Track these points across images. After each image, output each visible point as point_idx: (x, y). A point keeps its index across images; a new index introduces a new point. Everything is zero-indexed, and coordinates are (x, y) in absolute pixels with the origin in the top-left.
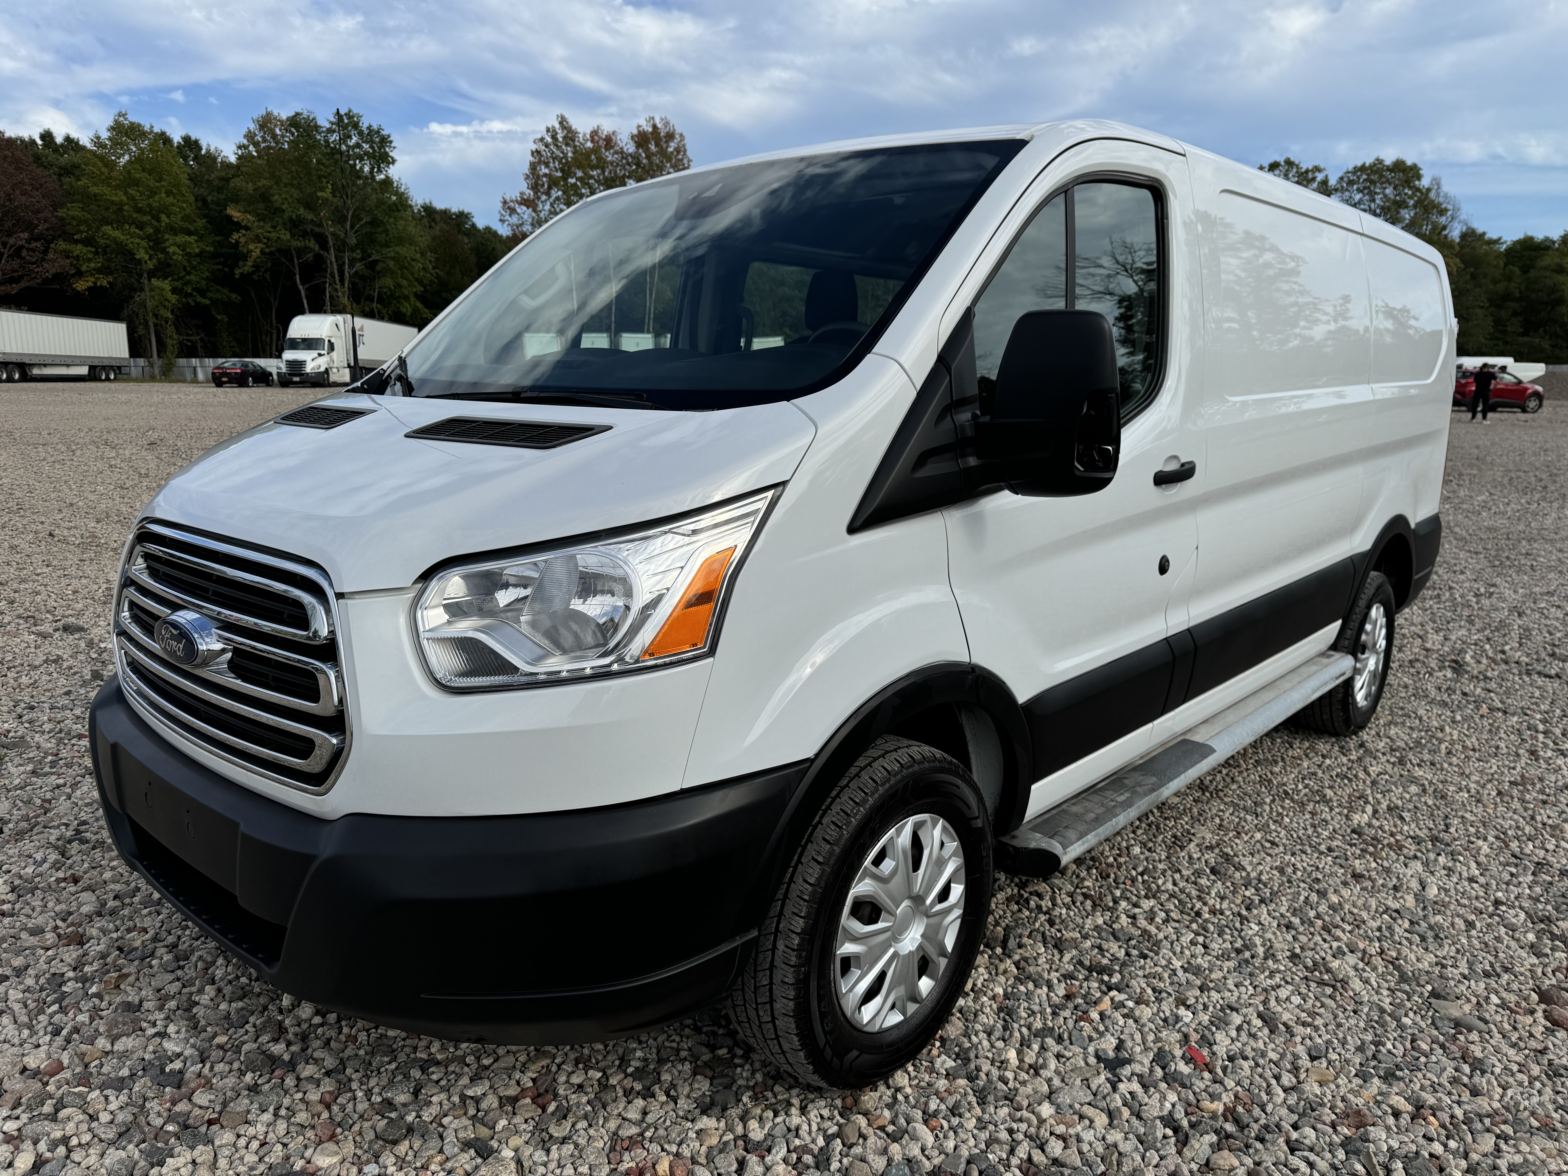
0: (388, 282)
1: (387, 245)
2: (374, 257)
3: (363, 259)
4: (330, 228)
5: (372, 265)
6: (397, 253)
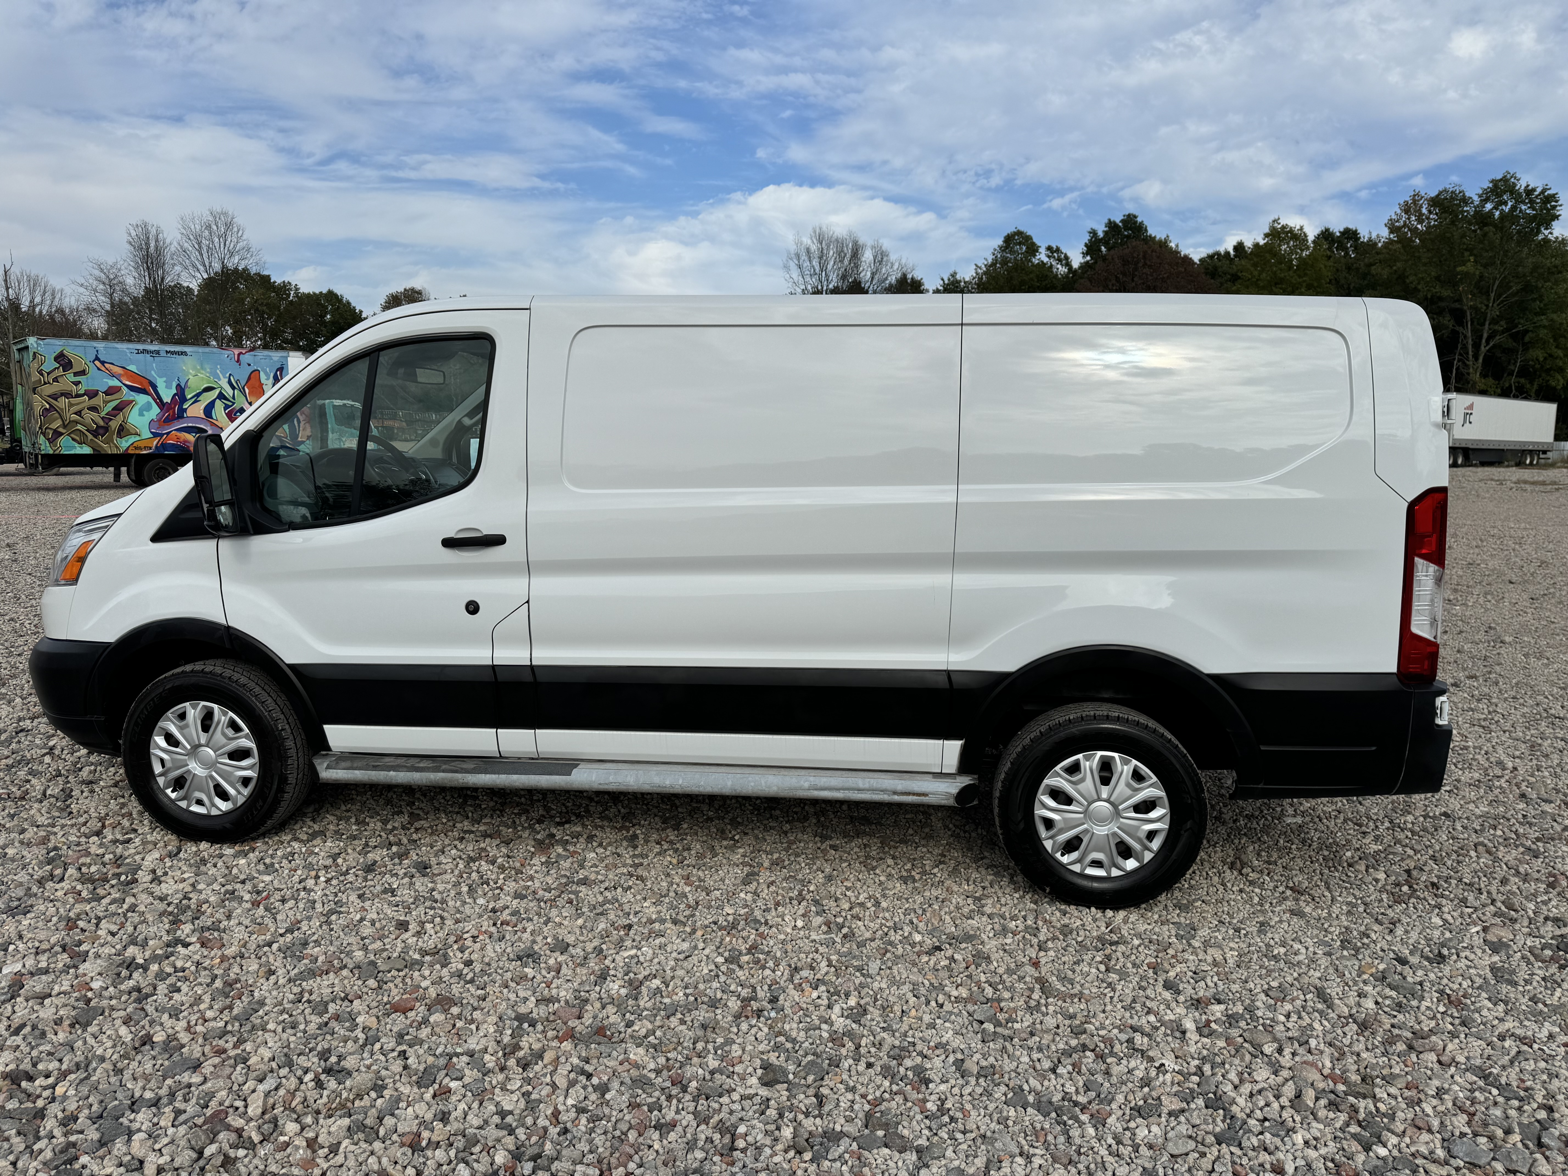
0: (1538, 354)
1: (1542, 312)
2: (1520, 328)
3: (1507, 330)
4: (1469, 302)
5: (1518, 337)
6: (1552, 320)
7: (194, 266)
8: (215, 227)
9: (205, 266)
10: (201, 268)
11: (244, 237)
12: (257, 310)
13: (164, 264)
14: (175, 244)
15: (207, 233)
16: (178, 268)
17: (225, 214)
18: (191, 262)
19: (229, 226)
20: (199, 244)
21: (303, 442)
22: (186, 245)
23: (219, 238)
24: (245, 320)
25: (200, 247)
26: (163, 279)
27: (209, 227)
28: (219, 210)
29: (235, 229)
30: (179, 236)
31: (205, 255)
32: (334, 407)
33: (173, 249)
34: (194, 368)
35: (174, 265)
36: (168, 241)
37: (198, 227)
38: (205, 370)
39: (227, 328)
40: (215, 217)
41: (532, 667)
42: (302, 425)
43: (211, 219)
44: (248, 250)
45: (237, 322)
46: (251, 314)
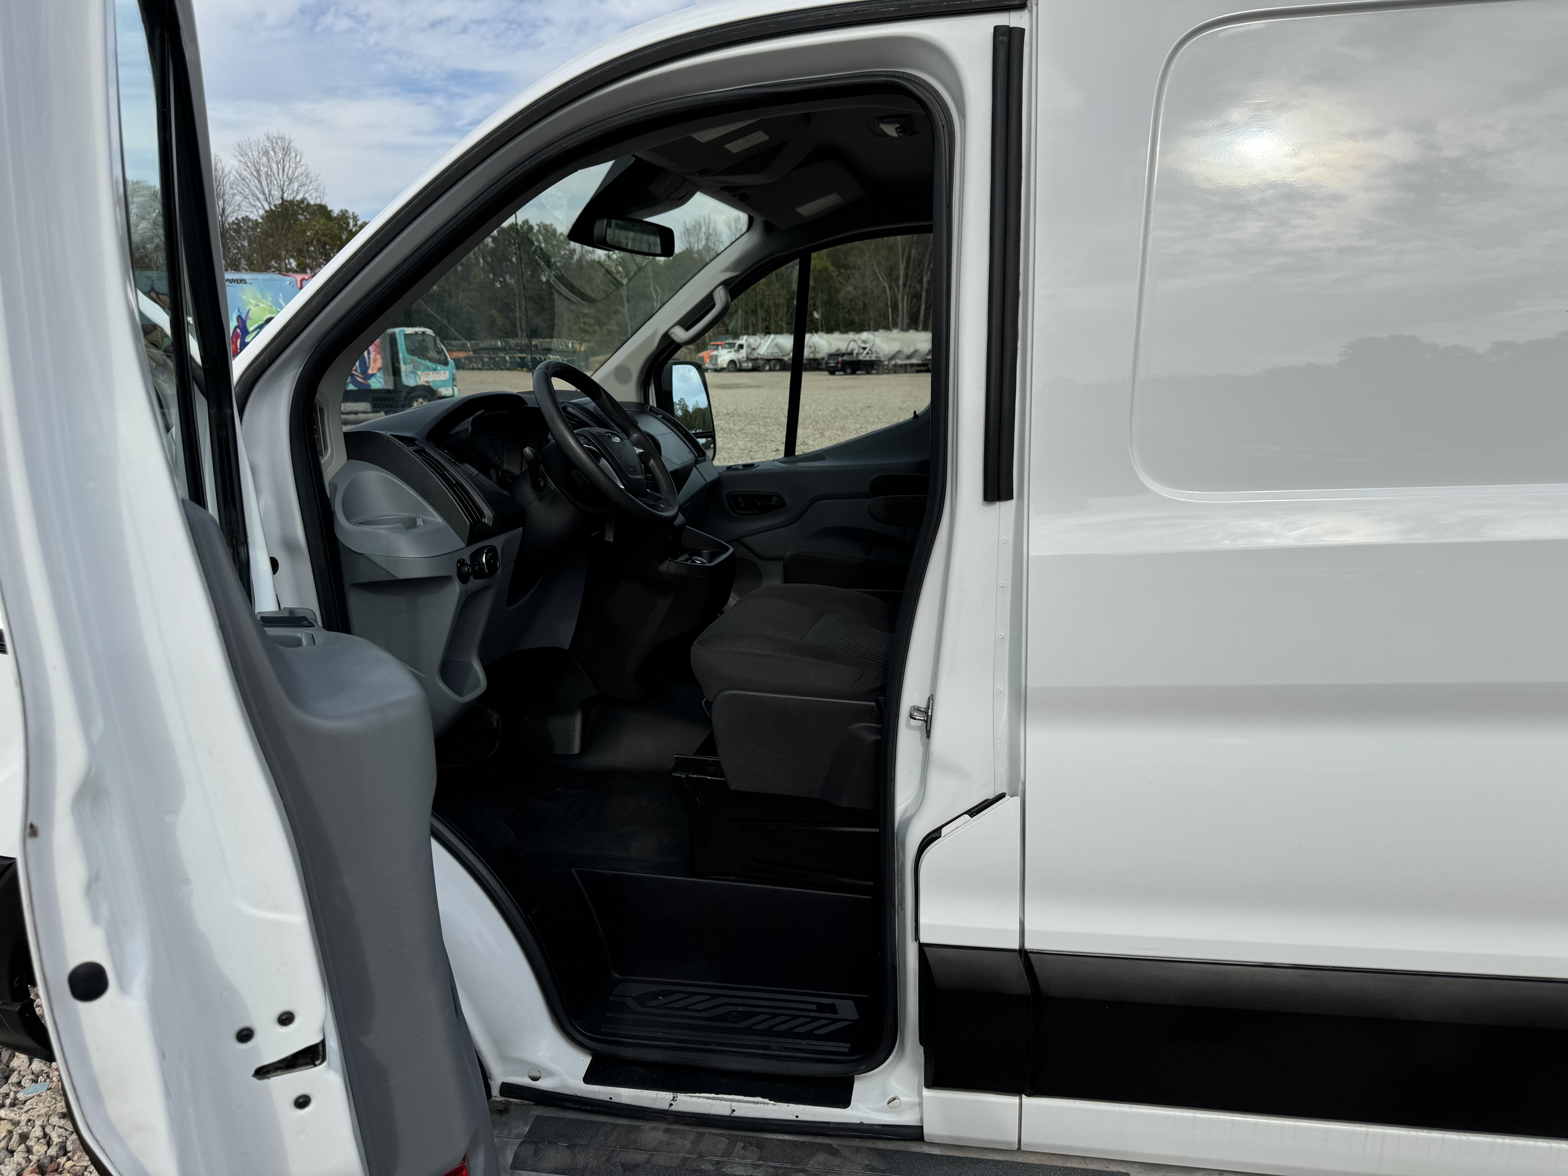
7: (254, 195)
8: (272, 153)
9: (264, 194)
10: (261, 197)
11: (303, 162)
12: (319, 241)
13: (224, 194)
14: (234, 172)
15: (264, 159)
16: (238, 198)
17: (282, 138)
18: (251, 190)
19: (286, 151)
20: (258, 171)
21: (373, 375)
22: (244, 173)
23: (277, 163)
24: (308, 251)
25: (259, 175)
26: (223, 210)
27: (266, 153)
28: (276, 135)
29: (293, 154)
30: (237, 164)
31: (264, 183)
32: (406, 336)
33: (232, 178)
34: (255, 297)
35: (234, 195)
36: (227, 170)
37: (256, 154)
38: (266, 299)
39: (292, 260)
40: (272, 142)
41: (1023, 953)
42: (372, 356)
43: (268, 144)
44: (307, 176)
45: (300, 252)
46: (314, 246)
